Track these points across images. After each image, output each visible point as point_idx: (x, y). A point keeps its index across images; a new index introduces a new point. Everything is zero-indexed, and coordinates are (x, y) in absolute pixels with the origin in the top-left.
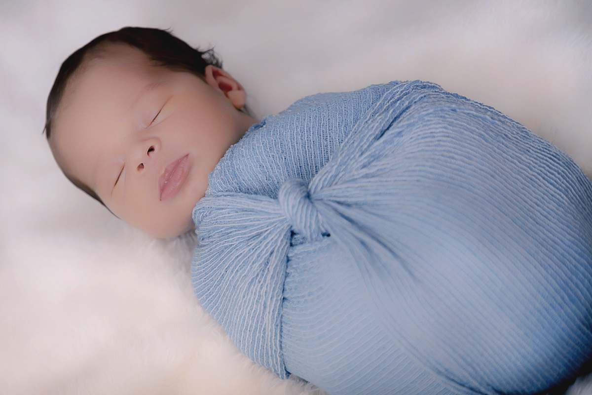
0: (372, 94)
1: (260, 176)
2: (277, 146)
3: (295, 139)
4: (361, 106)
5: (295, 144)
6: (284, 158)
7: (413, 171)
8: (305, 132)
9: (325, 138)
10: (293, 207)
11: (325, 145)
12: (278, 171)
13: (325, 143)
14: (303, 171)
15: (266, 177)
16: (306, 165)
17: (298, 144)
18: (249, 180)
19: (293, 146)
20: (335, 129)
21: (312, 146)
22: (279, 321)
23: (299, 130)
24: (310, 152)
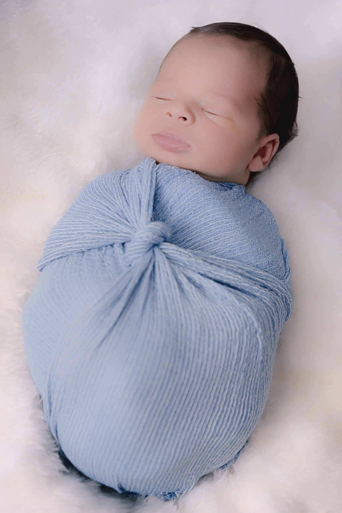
0: (266, 262)
1: (172, 200)
2: (198, 205)
3: (208, 216)
4: (252, 257)
5: (204, 217)
6: (190, 213)
7: (190, 319)
8: (216, 222)
9: (216, 238)
10: (141, 238)
11: (210, 240)
12: (179, 212)
13: (213, 240)
14: (186, 230)
15: (172, 205)
16: (191, 231)
17: (205, 220)
18: (166, 194)
19: (202, 216)
20: (226, 244)
21: (207, 230)
22: (67, 253)
23: (216, 217)
24: (201, 231)
